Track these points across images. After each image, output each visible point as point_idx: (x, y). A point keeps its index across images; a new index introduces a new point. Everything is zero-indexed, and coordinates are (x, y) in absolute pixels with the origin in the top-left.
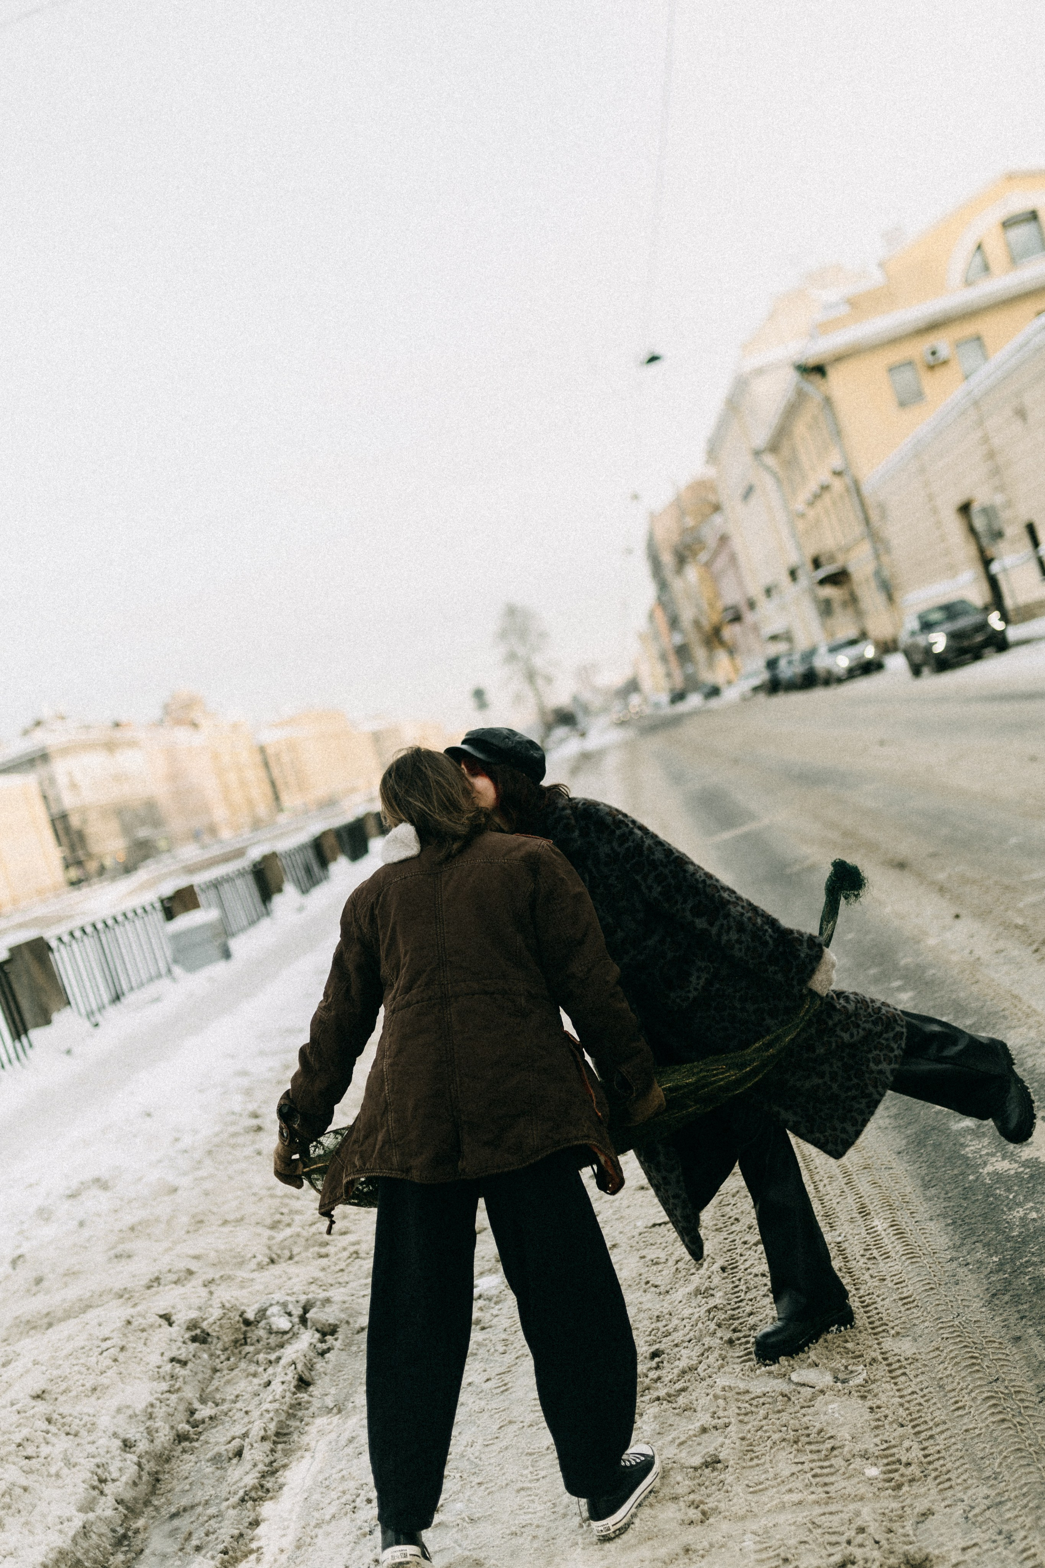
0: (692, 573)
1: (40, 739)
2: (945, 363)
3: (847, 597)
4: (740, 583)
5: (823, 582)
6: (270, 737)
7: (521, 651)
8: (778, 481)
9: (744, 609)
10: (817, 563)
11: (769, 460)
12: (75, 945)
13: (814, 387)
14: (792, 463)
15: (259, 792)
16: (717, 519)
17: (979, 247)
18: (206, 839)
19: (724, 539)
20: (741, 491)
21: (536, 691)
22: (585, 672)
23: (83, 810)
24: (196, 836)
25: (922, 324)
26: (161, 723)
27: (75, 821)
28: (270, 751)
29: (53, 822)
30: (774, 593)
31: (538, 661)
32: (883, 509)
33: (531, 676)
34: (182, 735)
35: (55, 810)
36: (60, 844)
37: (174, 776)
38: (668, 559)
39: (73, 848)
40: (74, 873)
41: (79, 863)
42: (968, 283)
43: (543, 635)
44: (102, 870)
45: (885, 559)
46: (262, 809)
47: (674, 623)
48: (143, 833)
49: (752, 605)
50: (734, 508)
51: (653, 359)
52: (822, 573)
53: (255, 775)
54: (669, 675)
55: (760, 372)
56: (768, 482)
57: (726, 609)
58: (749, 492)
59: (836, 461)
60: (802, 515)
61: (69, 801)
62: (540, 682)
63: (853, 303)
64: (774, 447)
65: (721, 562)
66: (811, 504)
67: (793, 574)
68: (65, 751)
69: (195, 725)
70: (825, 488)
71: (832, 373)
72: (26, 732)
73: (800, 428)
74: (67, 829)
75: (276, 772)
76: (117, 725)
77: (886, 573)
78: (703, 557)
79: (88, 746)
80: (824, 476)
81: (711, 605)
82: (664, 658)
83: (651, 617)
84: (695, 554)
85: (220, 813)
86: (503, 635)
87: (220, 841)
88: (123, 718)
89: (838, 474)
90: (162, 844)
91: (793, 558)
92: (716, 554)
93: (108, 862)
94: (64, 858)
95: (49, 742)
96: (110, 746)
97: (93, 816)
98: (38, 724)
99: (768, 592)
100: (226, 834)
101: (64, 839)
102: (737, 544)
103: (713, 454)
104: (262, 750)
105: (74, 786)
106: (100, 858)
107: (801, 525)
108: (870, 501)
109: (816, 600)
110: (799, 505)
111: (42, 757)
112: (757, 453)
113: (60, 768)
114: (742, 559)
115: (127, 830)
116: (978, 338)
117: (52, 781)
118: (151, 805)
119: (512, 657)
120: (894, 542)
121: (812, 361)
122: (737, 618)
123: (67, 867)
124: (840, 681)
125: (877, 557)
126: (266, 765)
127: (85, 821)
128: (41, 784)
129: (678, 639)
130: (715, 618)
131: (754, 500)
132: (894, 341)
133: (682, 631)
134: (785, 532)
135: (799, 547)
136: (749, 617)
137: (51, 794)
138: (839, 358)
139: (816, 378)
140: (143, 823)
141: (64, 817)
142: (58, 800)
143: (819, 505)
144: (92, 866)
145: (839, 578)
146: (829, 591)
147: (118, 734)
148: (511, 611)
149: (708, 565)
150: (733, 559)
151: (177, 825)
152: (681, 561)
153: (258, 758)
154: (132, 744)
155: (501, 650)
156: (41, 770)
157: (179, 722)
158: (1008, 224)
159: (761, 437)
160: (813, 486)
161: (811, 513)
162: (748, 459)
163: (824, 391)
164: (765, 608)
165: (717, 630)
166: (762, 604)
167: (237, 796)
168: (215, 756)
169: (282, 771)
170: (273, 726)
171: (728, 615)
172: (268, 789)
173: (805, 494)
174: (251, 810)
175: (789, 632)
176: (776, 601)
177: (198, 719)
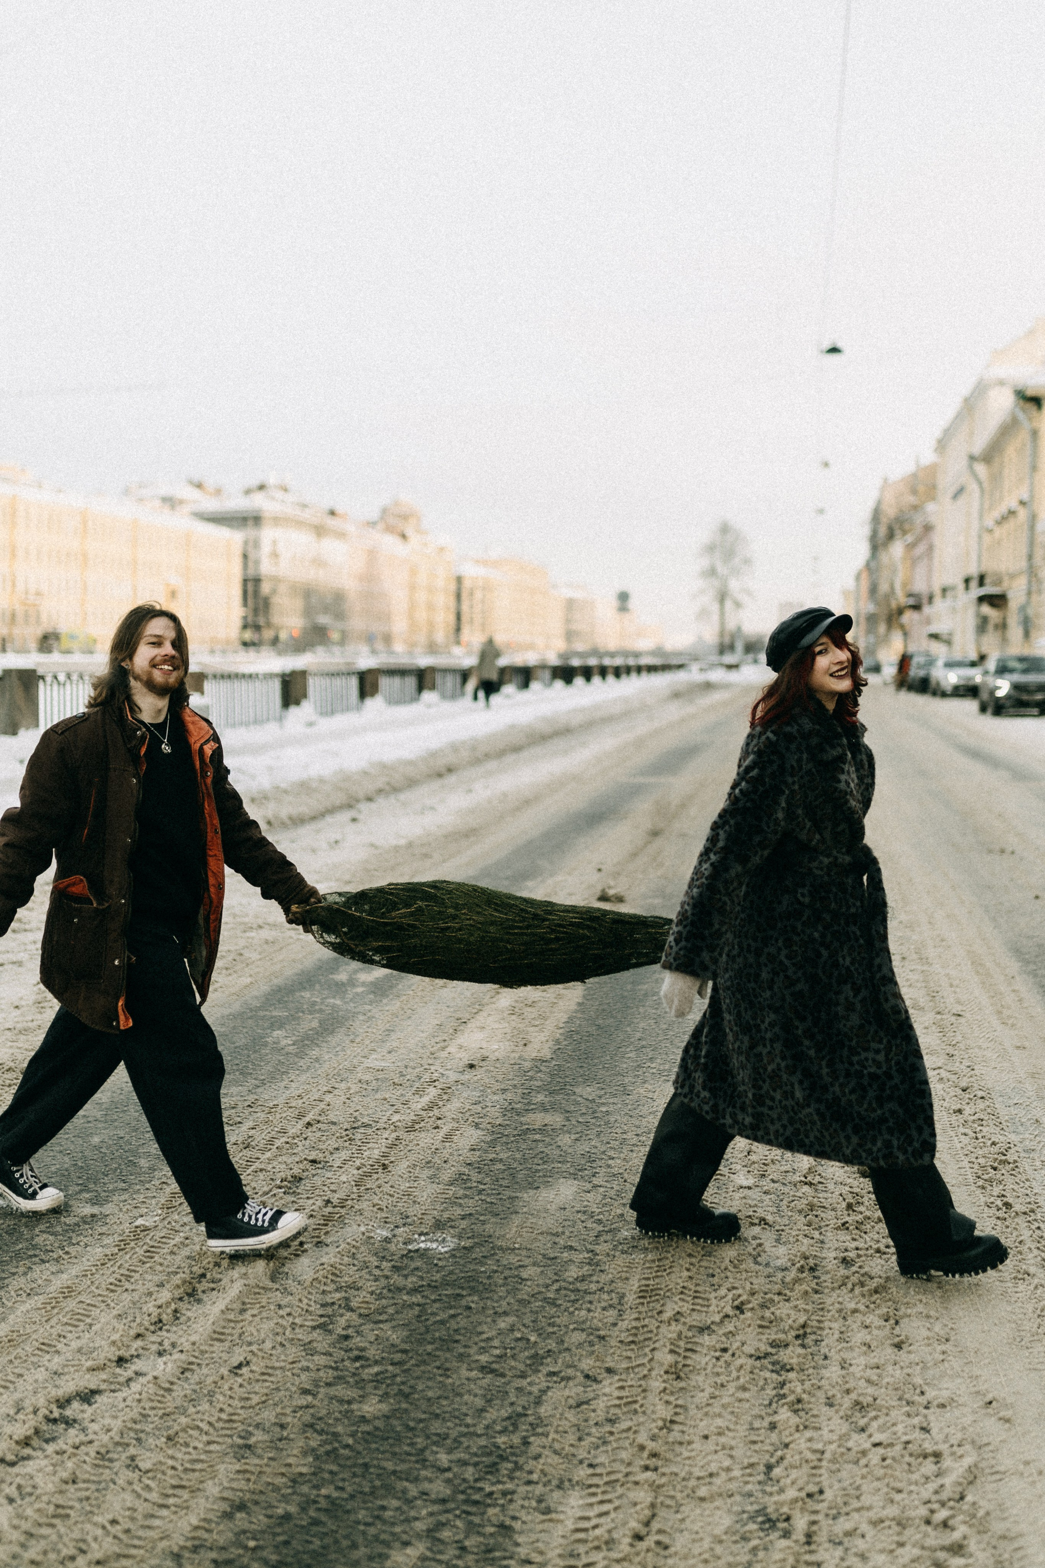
0: (896, 549)
1: (259, 502)
3: (1001, 621)
4: (930, 574)
5: (984, 599)
6: (471, 572)
7: (721, 569)
8: (983, 494)
9: (925, 601)
10: (982, 580)
11: (981, 469)
12: (68, 686)
13: (1025, 417)
14: (996, 478)
15: (444, 618)
16: (929, 507)
18: (380, 646)
19: (928, 528)
20: (954, 488)
21: (722, 611)
23: (276, 580)
24: (370, 639)
26: (372, 524)
27: (266, 588)
28: (467, 584)
29: (245, 581)
30: (949, 593)
31: (734, 585)
33: (722, 597)
34: (389, 542)
35: (251, 572)
36: (245, 604)
37: (370, 577)
39: (256, 611)
40: (248, 635)
41: (257, 628)
43: (747, 561)
44: (275, 641)
45: (1034, 598)
46: (440, 637)
47: (873, 591)
48: (323, 620)
49: (931, 599)
50: (946, 502)
51: (834, 350)
52: (983, 591)
53: (444, 601)
57: (910, 595)
58: (959, 492)
59: (1026, 491)
60: (990, 531)
61: (266, 568)
62: (729, 604)
64: (987, 459)
65: (921, 549)
66: (999, 523)
67: (967, 581)
68: (277, 521)
69: (404, 536)
70: (1012, 513)
72: (248, 492)
73: (1010, 451)
74: (256, 593)
75: (465, 608)
76: (332, 513)
77: (1030, 612)
78: (910, 538)
79: (299, 524)
80: (1013, 504)
81: (903, 588)
83: (858, 577)
84: (904, 533)
85: (399, 626)
86: (711, 549)
87: (391, 653)
88: (339, 509)
89: (1022, 503)
90: (335, 636)
91: (972, 568)
92: (920, 539)
93: (283, 636)
94: (245, 618)
95: (265, 508)
96: (320, 531)
97: (283, 588)
98: (262, 487)
99: (944, 592)
100: (399, 647)
101: (250, 602)
102: (937, 538)
103: (942, 445)
104: (459, 580)
105: (275, 555)
106: (278, 629)
107: (987, 538)
108: (1039, 539)
109: (978, 613)
110: (989, 522)
111: (253, 520)
112: (972, 458)
113: (268, 535)
114: (937, 553)
115: (308, 612)
117: (257, 544)
118: (339, 597)
119: (712, 572)
121: (1030, 393)
122: (917, 607)
123: (245, 627)
124: (944, 695)
125: (1029, 593)
126: (458, 596)
127: (274, 591)
128: (246, 543)
130: (902, 599)
131: (961, 501)
134: (976, 540)
135: (978, 560)
136: (927, 610)
137: (252, 556)
139: (1031, 409)
140: (326, 610)
141: (257, 581)
142: (257, 562)
143: (1004, 527)
144: (268, 634)
145: (997, 601)
146: (986, 609)
147: (331, 522)
148: (725, 529)
149: (913, 546)
150: (931, 548)
151: (357, 623)
152: (892, 535)
153: (453, 587)
154: (341, 535)
155: (705, 562)
156: (250, 532)
157: (389, 529)
159: (979, 446)
160: (1003, 509)
161: (997, 532)
162: (964, 462)
163: (1035, 424)
164: (940, 605)
165: (900, 611)
166: (938, 600)
167: (422, 615)
168: (413, 572)
169: (471, 607)
170: (477, 561)
171: (911, 601)
172: (452, 618)
173: (996, 514)
174: (431, 632)
175: (950, 634)
176: (949, 602)
177: (409, 532)
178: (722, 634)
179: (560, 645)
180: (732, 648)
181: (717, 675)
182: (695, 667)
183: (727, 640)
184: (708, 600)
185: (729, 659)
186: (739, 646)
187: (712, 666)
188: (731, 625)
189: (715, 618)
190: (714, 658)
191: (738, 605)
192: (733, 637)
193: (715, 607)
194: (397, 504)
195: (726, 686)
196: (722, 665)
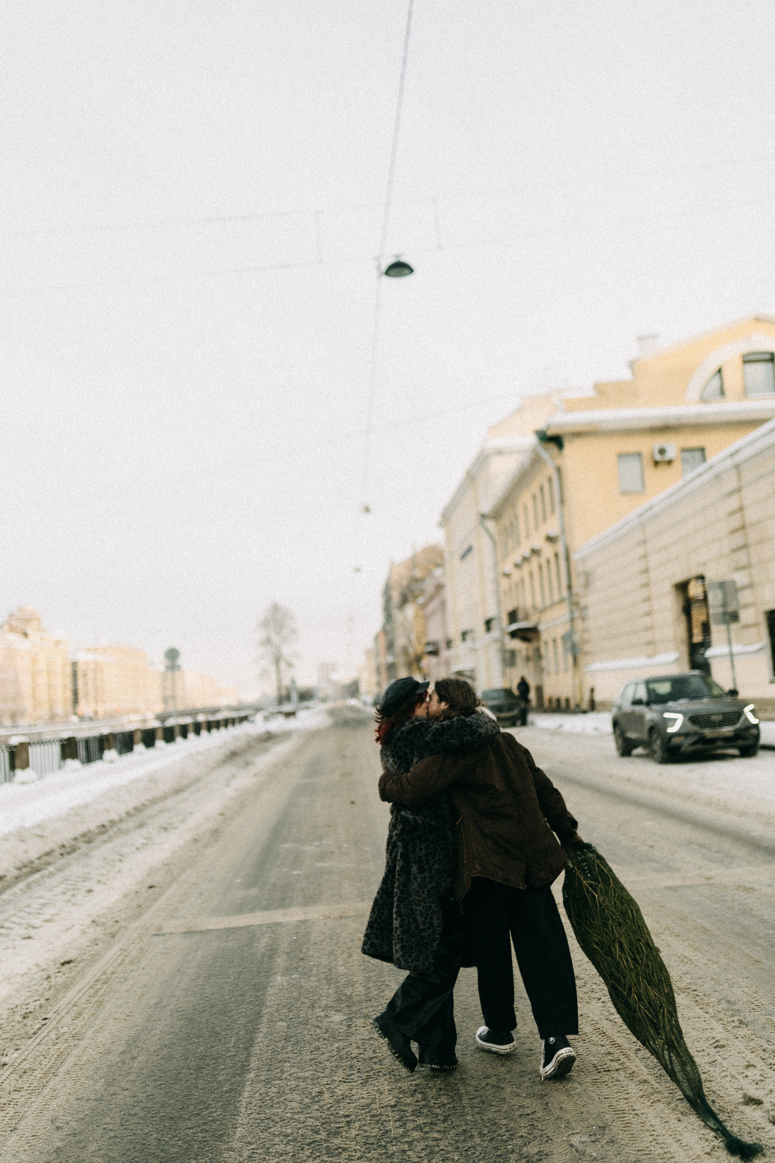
0: (410, 611)
2: (670, 462)
3: (531, 653)
4: (444, 624)
5: (514, 635)
6: (83, 657)
7: (275, 639)
8: (494, 543)
9: (442, 645)
10: (513, 616)
11: (490, 524)
13: (548, 453)
14: (510, 528)
15: (62, 696)
16: (438, 572)
17: (720, 371)
19: (439, 587)
20: (461, 551)
21: (278, 671)
22: (326, 668)
25: (657, 423)
26: (2, 626)
28: (81, 667)
30: (468, 637)
31: (286, 650)
32: (588, 576)
33: (277, 660)
34: (13, 640)
38: (396, 597)
42: (703, 400)
43: (294, 631)
45: (579, 625)
46: (59, 710)
47: (390, 646)
49: (449, 644)
50: (454, 564)
52: (514, 627)
53: (62, 682)
54: (379, 684)
55: (500, 452)
56: (485, 542)
57: (428, 644)
58: (468, 552)
59: (553, 528)
60: (507, 575)
62: (283, 665)
63: (600, 389)
64: (496, 515)
65: (434, 605)
66: (519, 566)
67: (488, 623)
69: (25, 635)
70: (536, 552)
71: (569, 447)
73: (526, 498)
75: (81, 685)
77: (576, 638)
78: (421, 600)
80: (538, 541)
81: (419, 639)
82: (378, 671)
83: (376, 638)
84: (415, 597)
85: (28, 704)
86: (265, 624)
89: (550, 539)
91: (491, 612)
92: (432, 598)
99: (464, 634)
102: (448, 593)
103: (446, 518)
104: (74, 664)
107: (505, 583)
108: (577, 567)
109: (503, 651)
112: (483, 516)
114: (450, 605)
116: (702, 450)
119: (268, 642)
120: (591, 612)
121: (550, 433)
122: (435, 653)
125: (573, 621)
126: (74, 677)
129: (390, 659)
130: (420, 648)
131: (470, 560)
132: (629, 432)
133: (394, 655)
134: (490, 587)
135: (499, 603)
136: (445, 653)
138: (577, 435)
139: (553, 448)
143: (526, 568)
145: (529, 634)
146: (517, 644)
148: (276, 608)
149: (424, 606)
150: (443, 605)
152: (405, 600)
153: (69, 670)
155: (261, 635)
157: (13, 630)
158: (748, 360)
159: (487, 506)
160: (525, 550)
161: (516, 575)
162: (474, 522)
163: (559, 462)
164: (460, 648)
165: (418, 659)
166: (458, 644)
167: (42, 694)
168: (34, 661)
169: (86, 685)
170: (89, 650)
171: (430, 648)
172: (69, 695)
173: (516, 557)
174: (51, 708)
175: (473, 671)
176: (469, 643)
177: (30, 632)
178: (279, 689)
179: (159, 708)
180: (288, 698)
181: (277, 725)
182: (259, 717)
183: (284, 692)
184: (267, 663)
185: (287, 708)
186: (294, 696)
187: (273, 714)
188: (286, 682)
189: (273, 677)
190: (275, 709)
191: (290, 665)
192: (288, 690)
193: (273, 668)
194: (20, 610)
195: (287, 735)
196: (280, 713)
